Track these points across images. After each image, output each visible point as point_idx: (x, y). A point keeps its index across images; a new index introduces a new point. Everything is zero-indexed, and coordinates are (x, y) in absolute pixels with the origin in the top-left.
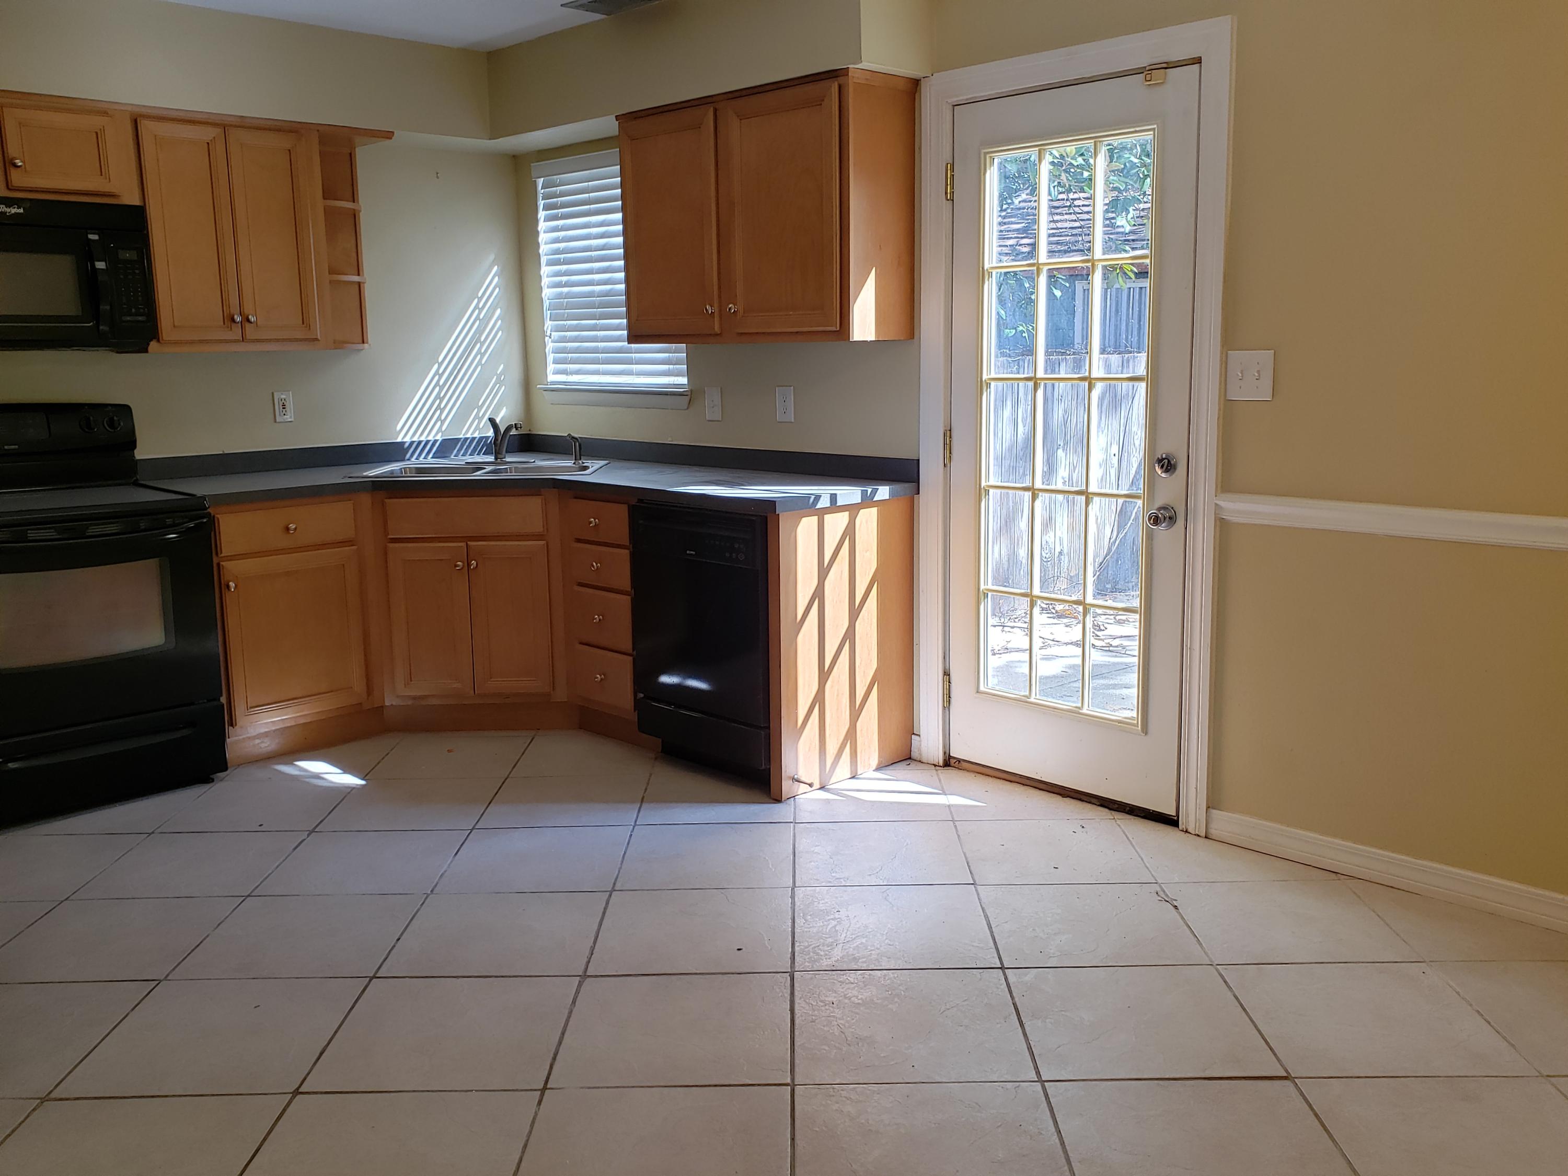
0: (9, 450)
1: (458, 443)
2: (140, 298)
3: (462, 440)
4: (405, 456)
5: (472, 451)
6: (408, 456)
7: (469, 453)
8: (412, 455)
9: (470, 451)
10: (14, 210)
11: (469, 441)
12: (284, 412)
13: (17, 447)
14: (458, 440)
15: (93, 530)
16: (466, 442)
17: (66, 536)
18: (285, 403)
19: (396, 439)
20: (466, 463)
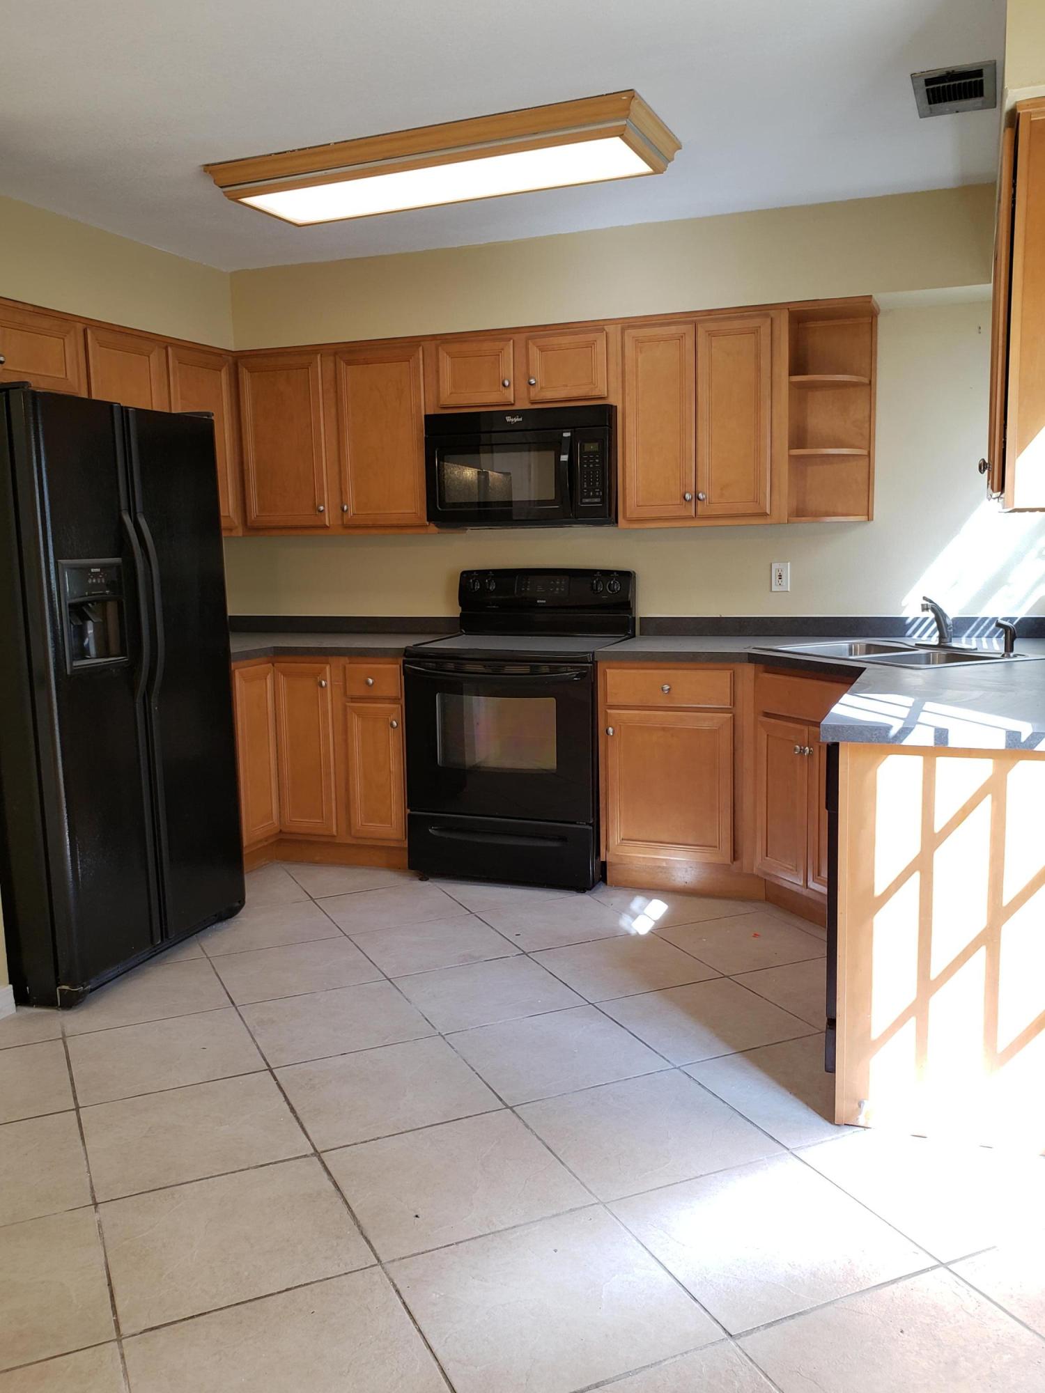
0: (541, 603)
1: (973, 623)
2: (597, 483)
3: (979, 620)
4: (906, 632)
5: (990, 634)
6: (909, 632)
7: (986, 635)
8: (914, 632)
9: (988, 632)
10: (516, 420)
11: (987, 622)
12: (780, 582)
13: (544, 601)
14: (975, 619)
15: (509, 669)
16: (984, 622)
17: (490, 671)
18: (782, 574)
19: (900, 614)
20: (916, 644)
